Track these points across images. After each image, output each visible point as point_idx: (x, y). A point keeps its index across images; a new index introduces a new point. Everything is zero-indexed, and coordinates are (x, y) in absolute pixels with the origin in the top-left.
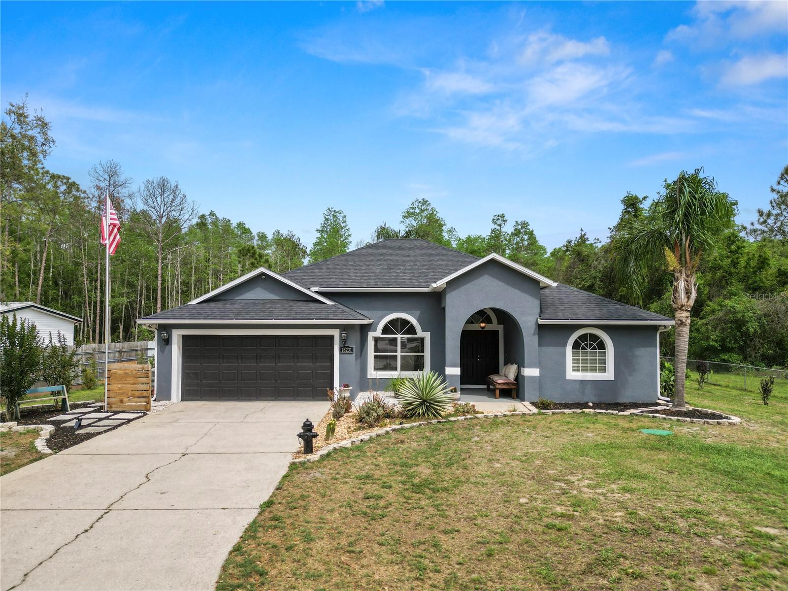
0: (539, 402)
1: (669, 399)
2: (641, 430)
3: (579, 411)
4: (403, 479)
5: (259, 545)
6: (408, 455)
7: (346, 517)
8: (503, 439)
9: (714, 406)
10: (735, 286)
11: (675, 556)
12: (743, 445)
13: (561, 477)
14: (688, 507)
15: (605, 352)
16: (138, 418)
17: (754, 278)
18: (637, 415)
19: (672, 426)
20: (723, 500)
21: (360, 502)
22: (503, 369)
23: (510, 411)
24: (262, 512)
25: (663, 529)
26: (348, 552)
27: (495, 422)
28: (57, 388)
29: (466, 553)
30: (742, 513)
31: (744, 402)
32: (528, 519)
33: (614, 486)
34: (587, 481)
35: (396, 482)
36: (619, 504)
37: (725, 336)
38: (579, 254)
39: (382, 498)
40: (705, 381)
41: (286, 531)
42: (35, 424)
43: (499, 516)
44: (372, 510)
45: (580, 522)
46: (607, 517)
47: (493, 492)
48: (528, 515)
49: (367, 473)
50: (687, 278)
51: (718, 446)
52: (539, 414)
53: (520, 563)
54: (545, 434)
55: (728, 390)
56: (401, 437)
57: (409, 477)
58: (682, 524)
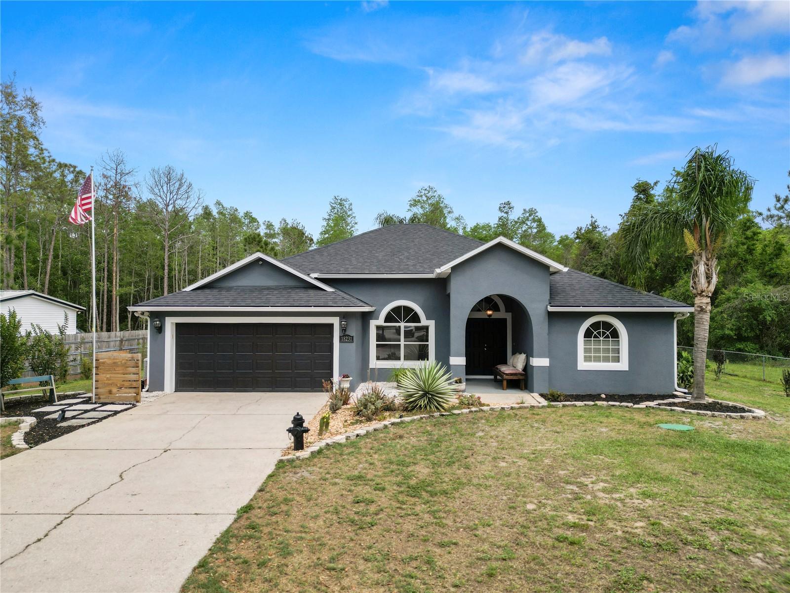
0: (548, 393)
1: (686, 391)
2: (659, 425)
3: (592, 403)
4: (398, 479)
5: (228, 560)
6: (406, 452)
7: (331, 525)
8: (509, 435)
9: (734, 397)
10: (751, 273)
11: (709, 580)
12: (771, 442)
13: (573, 479)
14: (718, 516)
15: (619, 341)
16: (126, 410)
17: (770, 265)
18: (653, 408)
19: (692, 420)
20: (758, 508)
21: (348, 506)
22: (510, 359)
23: (518, 404)
24: (238, 519)
25: (691, 544)
26: (327, 569)
27: (501, 415)
28: (45, 378)
29: (464, 573)
30: (782, 525)
31: (764, 393)
32: (535, 529)
33: (632, 490)
34: (602, 484)
35: (390, 483)
36: (639, 512)
37: (740, 325)
38: (590, 241)
39: (373, 502)
40: (723, 371)
41: (261, 542)
42: (18, 416)
43: (503, 525)
44: (360, 517)
45: (595, 535)
46: (626, 529)
47: (496, 496)
48: (536, 525)
49: (360, 473)
50: (707, 262)
51: (744, 443)
52: (549, 407)
53: (526, 585)
54: (554, 429)
55: (746, 380)
56: (400, 431)
57: (405, 477)
58: (713, 538)
